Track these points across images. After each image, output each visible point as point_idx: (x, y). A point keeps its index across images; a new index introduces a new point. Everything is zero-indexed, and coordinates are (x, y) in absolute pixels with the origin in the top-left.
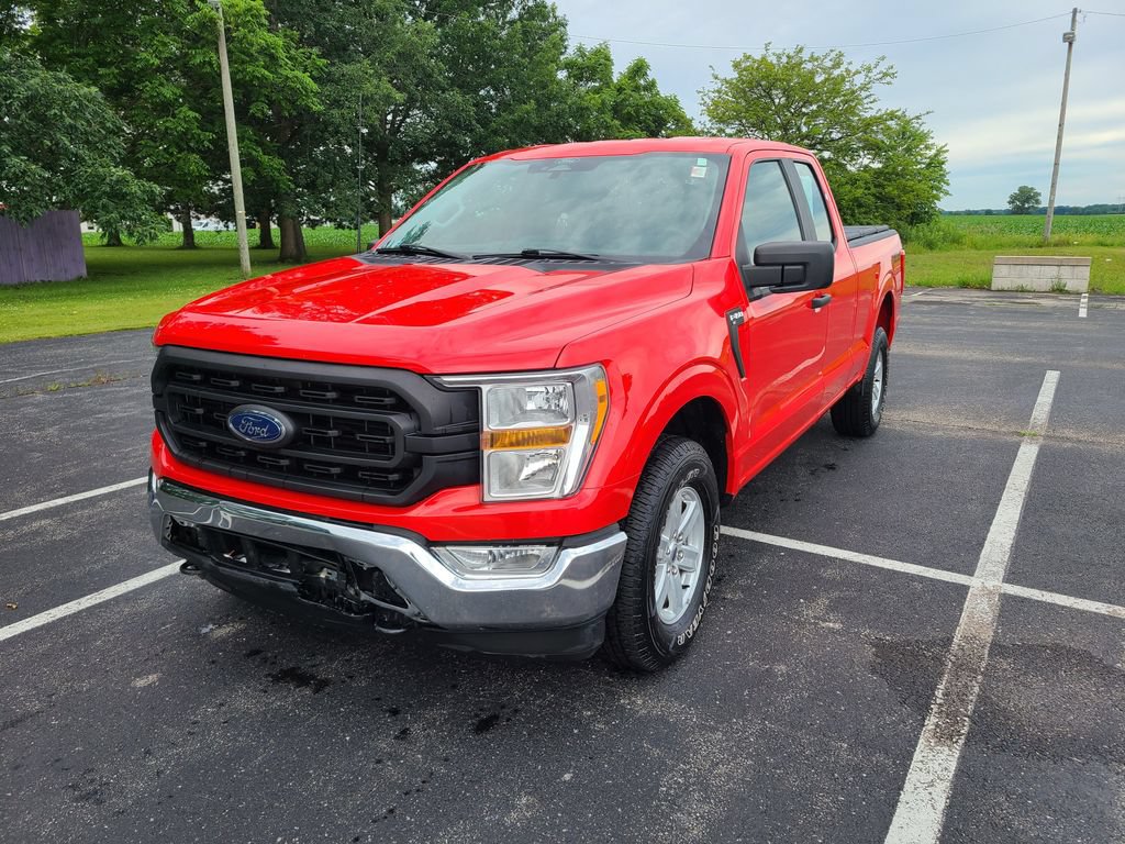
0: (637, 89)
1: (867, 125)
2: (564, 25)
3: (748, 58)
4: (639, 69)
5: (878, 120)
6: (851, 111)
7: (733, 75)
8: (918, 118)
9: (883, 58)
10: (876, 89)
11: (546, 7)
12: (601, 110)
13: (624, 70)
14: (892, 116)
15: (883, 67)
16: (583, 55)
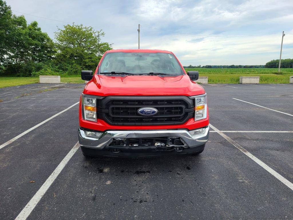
0: (35, 29)
1: (100, 46)
2: (10, 8)
3: (69, 25)
4: (35, 24)
5: (103, 44)
6: (96, 42)
7: (64, 29)
8: (111, 45)
9: (102, 30)
10: (101, 37)
11: (3, 2)
12: (25, 35)
13: (30, 24)
14: (105, 44)
15: (102, 32)
16: (16, 18)
